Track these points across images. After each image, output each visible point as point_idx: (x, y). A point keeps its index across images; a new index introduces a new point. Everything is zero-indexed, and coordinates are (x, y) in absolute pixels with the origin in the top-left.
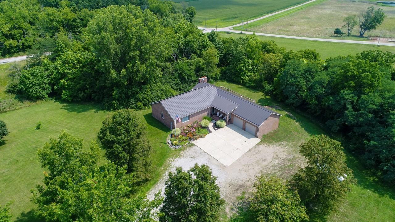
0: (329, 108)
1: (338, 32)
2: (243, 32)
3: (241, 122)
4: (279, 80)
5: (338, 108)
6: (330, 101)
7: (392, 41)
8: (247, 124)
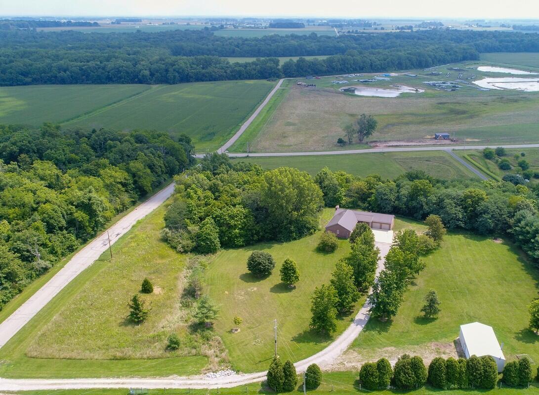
0: (414, 207)
1: (340, 141)
2: (250, 155)
3: (379, 225)
4: (375, 198)
5: (419, 206)
6: (414, 203)
7: (390, 146)
8: (383, 225)
